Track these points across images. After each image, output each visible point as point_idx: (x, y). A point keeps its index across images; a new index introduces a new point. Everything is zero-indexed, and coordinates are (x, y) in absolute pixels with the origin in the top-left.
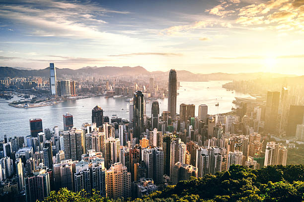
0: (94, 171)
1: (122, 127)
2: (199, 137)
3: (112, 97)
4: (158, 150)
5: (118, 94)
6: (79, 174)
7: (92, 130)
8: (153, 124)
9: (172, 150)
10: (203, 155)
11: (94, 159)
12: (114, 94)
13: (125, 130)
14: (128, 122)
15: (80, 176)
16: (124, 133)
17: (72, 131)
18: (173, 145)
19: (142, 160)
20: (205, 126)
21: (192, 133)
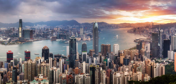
1: (62, 61)
3: (55, 40)
4: (86, 76)
5: (60, 38)
7: (42, 61)
8: (83, 59)
9: (96, 75)
12: (57, 38)
13: (64, 63)
16: (63, 65)
17: (29, 62)
18: (97, 72)
19: (75, 82)
20: (118, 58)
21: (110, 63)
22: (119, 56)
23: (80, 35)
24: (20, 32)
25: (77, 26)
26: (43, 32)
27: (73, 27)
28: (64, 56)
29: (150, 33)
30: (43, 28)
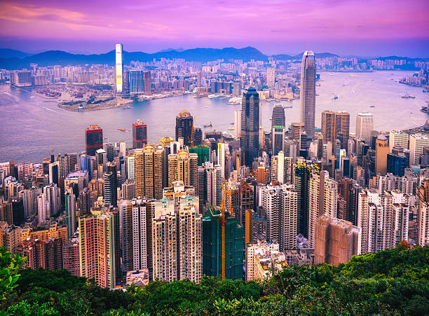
0: (183, 218)
1: (223, 147)
2: (359, 171)
3: (206, 96)
4: (288, 189)
5: (216, 91)
6: (160, 220)
8: (275, 146)
9: (313, 191)
10: (371, 204)
11: (184, 197)
12: (210, 90)
13: (228, 153)
14: (232, 139)
15: (160, 223)
16: (226, 158)
17: (148, 150)
18: (314, 183)
20: (370, 150)
21: (346, 162)
22: (374, 148)
23: (268, 84)
24: (119, 77)
25: (262, 63)
26: (177, 77)
27: (249, 66)
28: (228, 137)
30: (175, 66)
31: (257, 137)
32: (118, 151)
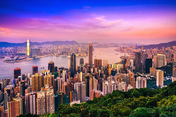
0: (48, 97)
1: (64, 72)
2: (104, 76)
3: (59, 56)
4: (83, 83)
5: (63, 54)
6: (39, 99)
7: (48, 74)
8: (81, 70)
9: (90, 83)
10: (106, 85)
11: (48, 90)
12: (61, 54)
13: (66, 74)
14: (68, 69)
15: (39, 100)
17: (37, 75)
18: (91, 80)
19: (75, 89)
21: (101, 73)
22: (108, 69)
23: (79, 52)
24: (28, 51)
25: (77, 45)
26: (49, 50)
27: (73, 46)
28: (66, 68)
29: (134, 52)
30: (49, 47)
31: (75, 68)
32: (27, 76)
